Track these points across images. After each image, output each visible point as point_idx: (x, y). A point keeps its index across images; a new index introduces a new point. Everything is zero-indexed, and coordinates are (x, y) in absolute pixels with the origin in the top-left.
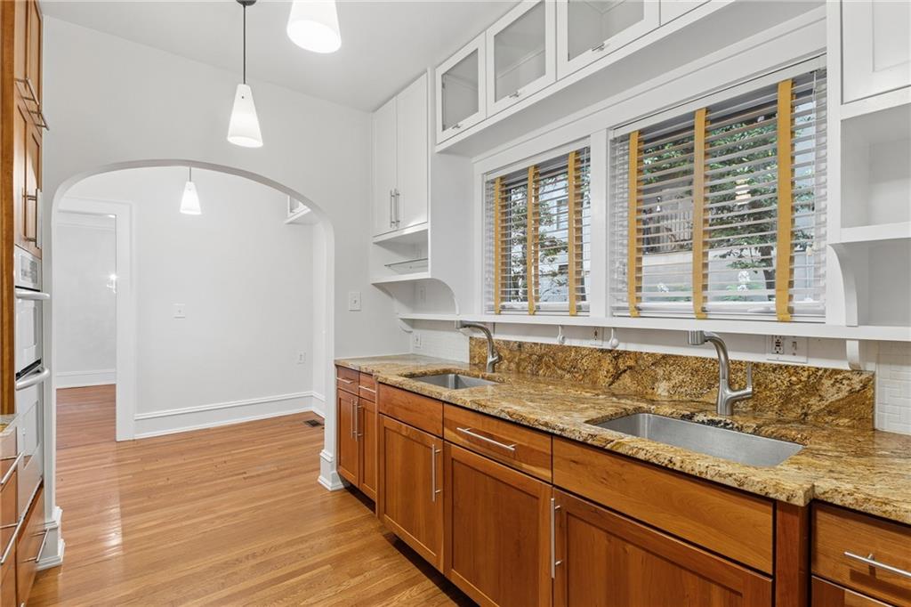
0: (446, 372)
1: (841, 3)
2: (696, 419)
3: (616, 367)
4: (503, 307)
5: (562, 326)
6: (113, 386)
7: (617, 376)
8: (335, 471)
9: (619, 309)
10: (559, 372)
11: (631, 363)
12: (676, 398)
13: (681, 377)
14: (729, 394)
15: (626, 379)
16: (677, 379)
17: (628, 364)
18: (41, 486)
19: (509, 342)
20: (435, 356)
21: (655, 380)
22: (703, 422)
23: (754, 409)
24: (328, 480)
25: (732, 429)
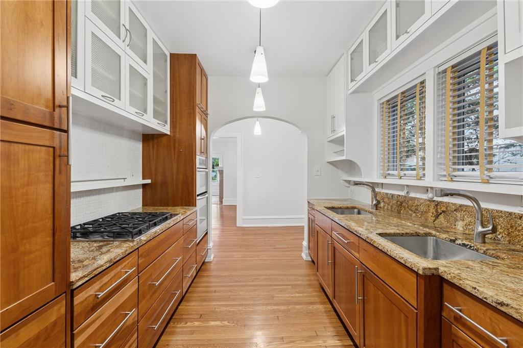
0: (354, 208)
1: (504, 2)
2: (458, 242)
3: (437, 211)
4: (389, 174)
5: (407, 186)
6: (236, 206)
7: (437, 217)
8: (307, 252)
9: (441, 176)
10: (410, 212)
11: (444, 209)
12: (467, 232)
13: (470, 219)
14: (480, 229)
15: (442, 218)
16: (468, 220)
17: (442, 209)
18: (207, 233)
19: (387, 193)
20: (357, 200)
21: (456, 220)
22: (460, 245)
23: (509, 243)
24: (305, 256)
25: (473, 250)
